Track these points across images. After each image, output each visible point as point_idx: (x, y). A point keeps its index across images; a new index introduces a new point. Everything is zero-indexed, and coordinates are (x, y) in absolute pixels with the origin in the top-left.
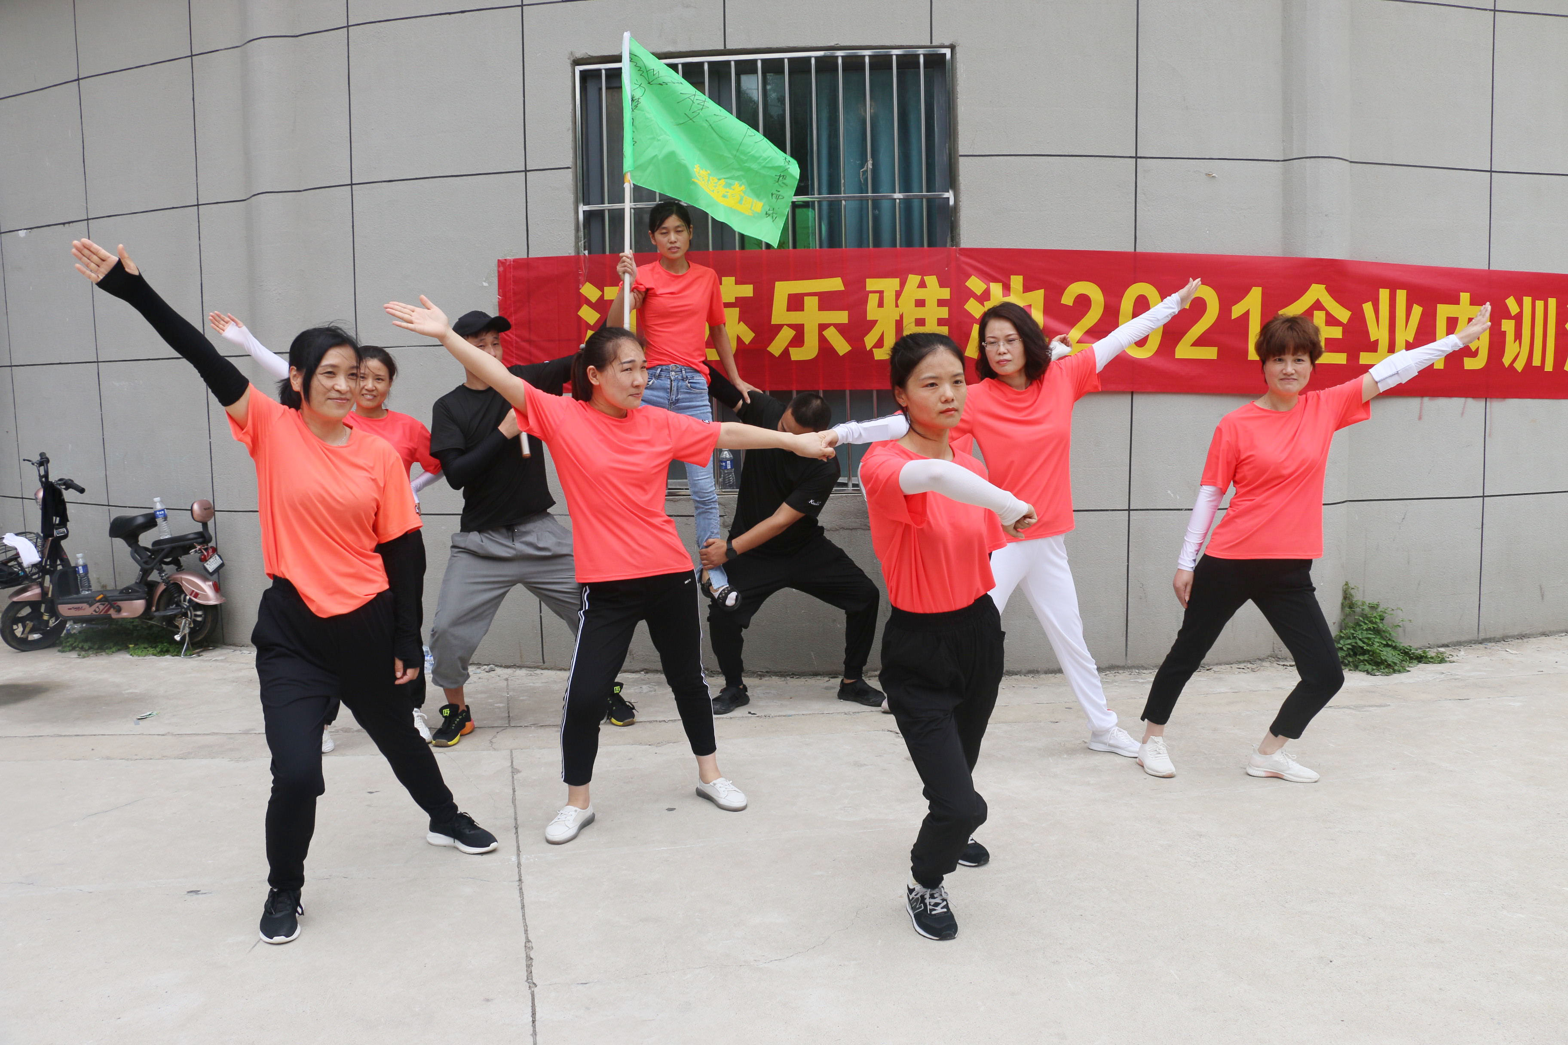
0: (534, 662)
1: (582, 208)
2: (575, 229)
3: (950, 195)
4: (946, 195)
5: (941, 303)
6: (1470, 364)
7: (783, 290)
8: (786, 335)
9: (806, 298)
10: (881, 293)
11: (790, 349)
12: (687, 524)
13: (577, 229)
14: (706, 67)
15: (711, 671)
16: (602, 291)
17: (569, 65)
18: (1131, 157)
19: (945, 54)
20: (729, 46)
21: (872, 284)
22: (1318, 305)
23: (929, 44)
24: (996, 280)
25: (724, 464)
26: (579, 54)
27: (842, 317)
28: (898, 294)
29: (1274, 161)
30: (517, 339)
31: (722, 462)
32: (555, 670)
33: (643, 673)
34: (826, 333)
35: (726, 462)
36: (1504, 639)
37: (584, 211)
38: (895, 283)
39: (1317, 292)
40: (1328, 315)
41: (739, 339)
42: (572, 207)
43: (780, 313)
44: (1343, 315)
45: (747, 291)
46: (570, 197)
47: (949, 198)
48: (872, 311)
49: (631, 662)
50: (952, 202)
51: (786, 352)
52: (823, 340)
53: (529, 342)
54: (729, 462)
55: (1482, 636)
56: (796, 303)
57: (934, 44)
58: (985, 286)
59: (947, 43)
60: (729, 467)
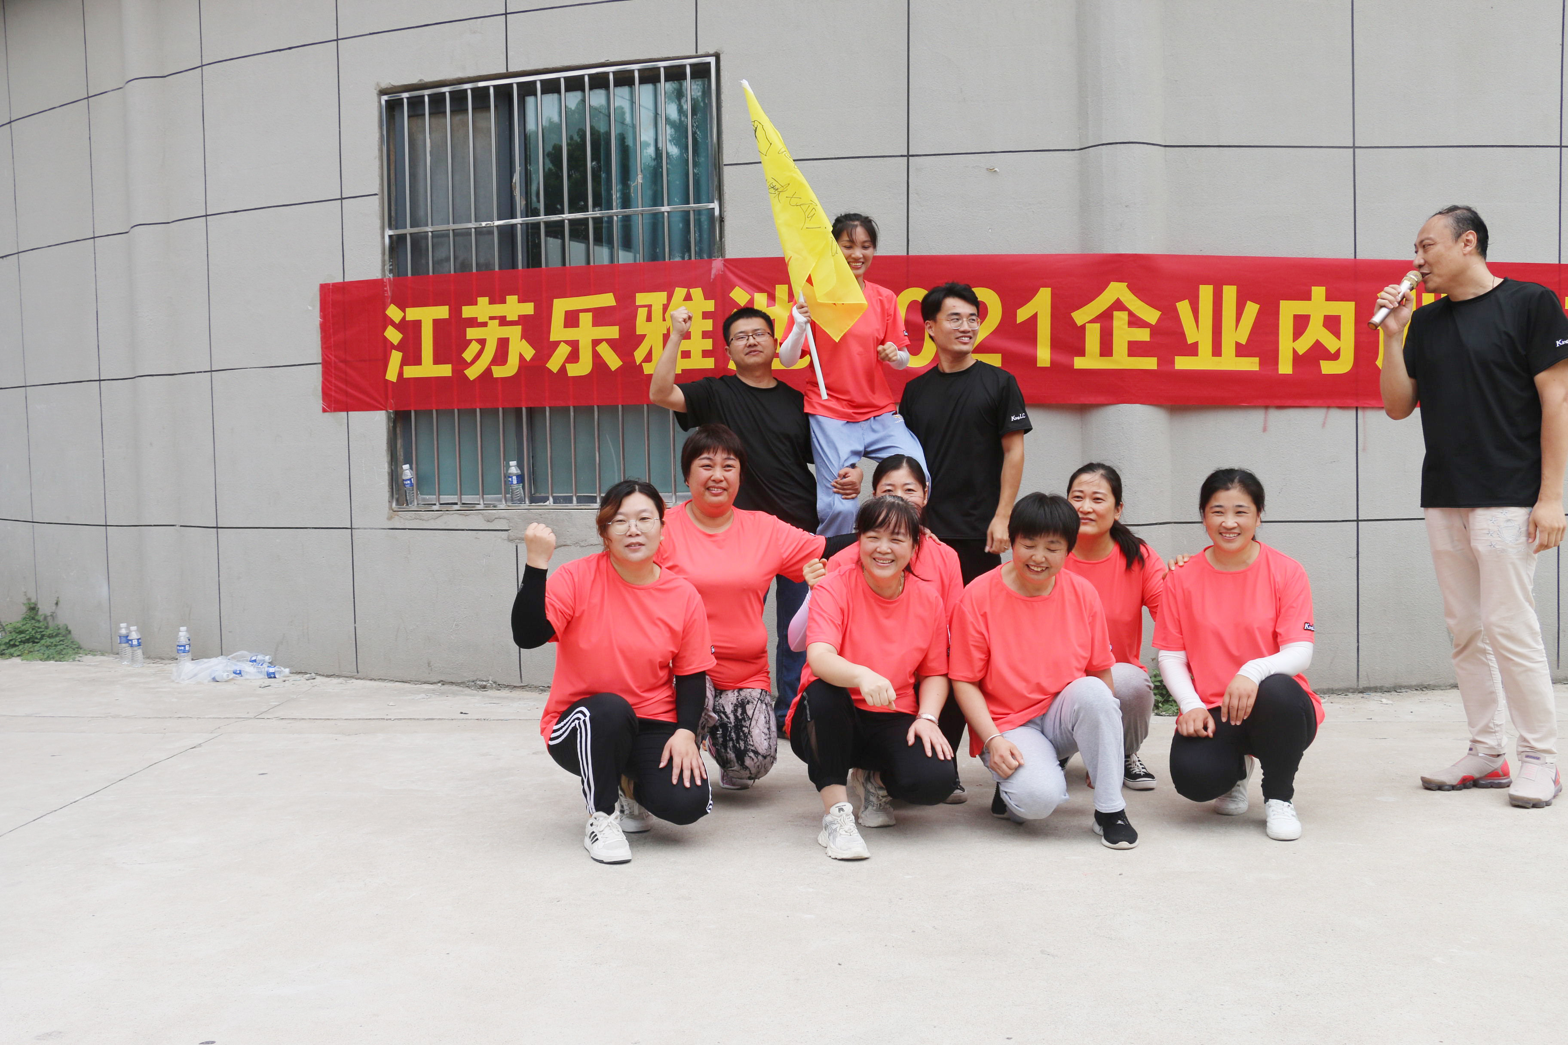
0: (350, 672)
1: (389, 232)
2: (382, 253)
3: (715, 205)
4: (711, 206)
5: (706, 315)
6: (1328, 368)
7: (561, 306)
8: (563, 351)
9: (581, 314)
10: (650, 307)
11: (566, 364)
12: (476, 538)
13: (383, 254)
14: (492, 90)
15: (499, 685)
16: (404, 311)
17: (376, 95)
18: (902, 156)
19: (709, 63)
20: (511, 70)
21: (642, 298)
22: (1119, 305)
23: (694, 54)
24: (761, 290)
25: (510, 479)
26: (384, 85)
27: (613, 332)
28: (665, 308)
29: (1068, 150)
30: (336, 360)
31: (509, 477)
32: (366, 679)
33: (440, 684)
34: (598, 348)
35: (511, 477)
36: (1396, 689)
37: (390, 236)
38: (662, 296)
39: (1117, 290)
40: (1131, 314)
41: (521, 357)
42: (379, 231)
43: (558, 331)
44: (1152, 316)
45: (528, 309)
46: (377, 223)
47: (714, 208)
48: (642, 326)
49: (429, 673)
50: (717, 213)
51: (563, 369)
52: (596, 356)
53: (344, 361)
54: (514, 478)
55: (1363, 683)
56: (572, 319)
57: (699, 53)
58: (750, 297)
59: (712, 52)
60: (515, 482)
